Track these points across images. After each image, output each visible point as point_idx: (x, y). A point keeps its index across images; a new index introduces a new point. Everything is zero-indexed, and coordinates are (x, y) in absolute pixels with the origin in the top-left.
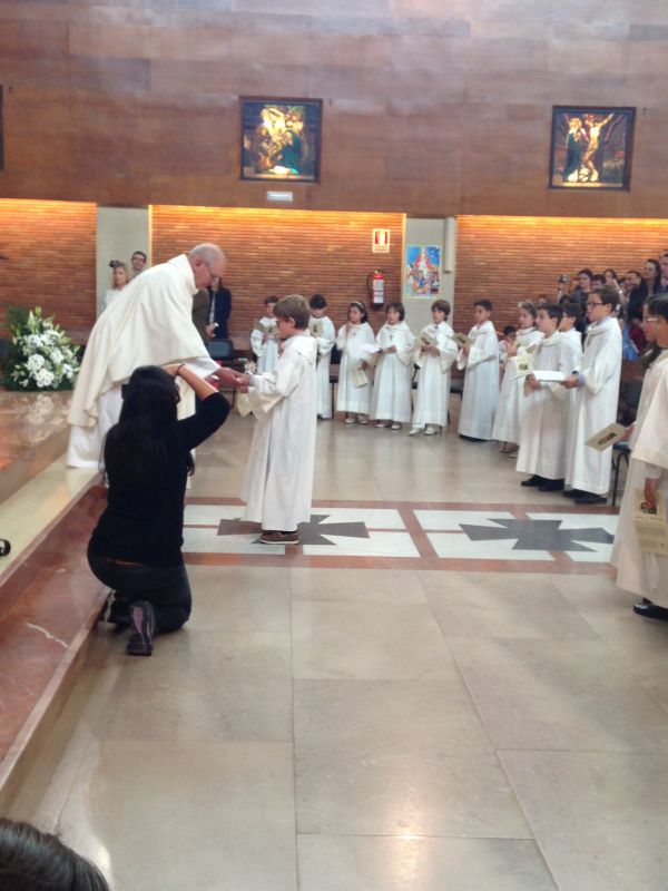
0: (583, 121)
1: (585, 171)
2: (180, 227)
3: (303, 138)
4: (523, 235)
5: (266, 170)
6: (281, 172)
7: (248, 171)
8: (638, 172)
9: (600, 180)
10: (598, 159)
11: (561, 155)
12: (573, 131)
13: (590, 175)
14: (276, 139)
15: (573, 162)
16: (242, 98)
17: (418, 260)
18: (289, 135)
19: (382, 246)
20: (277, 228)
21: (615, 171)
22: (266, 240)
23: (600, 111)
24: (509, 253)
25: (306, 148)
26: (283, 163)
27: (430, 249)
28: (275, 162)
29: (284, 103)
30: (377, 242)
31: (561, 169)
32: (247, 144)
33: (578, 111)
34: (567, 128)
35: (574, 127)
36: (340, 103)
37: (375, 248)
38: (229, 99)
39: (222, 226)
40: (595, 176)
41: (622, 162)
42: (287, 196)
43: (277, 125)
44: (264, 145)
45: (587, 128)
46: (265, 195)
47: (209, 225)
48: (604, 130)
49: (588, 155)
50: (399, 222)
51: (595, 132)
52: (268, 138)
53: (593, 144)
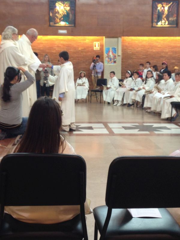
0: (162, 5)
1: (163, 21)
3: (70, 12)
4: (144, 43)
5: (58, 23)
6: (63, 24)
7: (52, 23)
9: (169, 24)
10: (168, 17)
11: (155, 16)
12: (159, 8)
13: (165, 22)
14: (61, 12)
15: (159, 18)
17: (109, 52)
18: (65, 11)
19: (97, 47)
20: (62, 42)
21: (173, 21)
22: (58, 47)
23: (168, 2)
24: (139, 49)
25: (71, 15)
26: (63, 21)
27: (113, 48)
28: (61, 20)
30: (95, 46)
31: (156, 21)
32: (51, 15)
33: (161, 2)
34: (157, 7)
35: (160, 7)
37: (95, 49)
39: (43, 42)
40: (167, 23)
41: (175, 18)
42: (65, 32)
43: (61, 8)
44: (57, 15)
45: (164, 7)
46: (58, 31)
48: (169, 8)
49: (164, 16)
50: (102, 39)
51: (166, 8)
52: (58, 12)
53: (166, 12)
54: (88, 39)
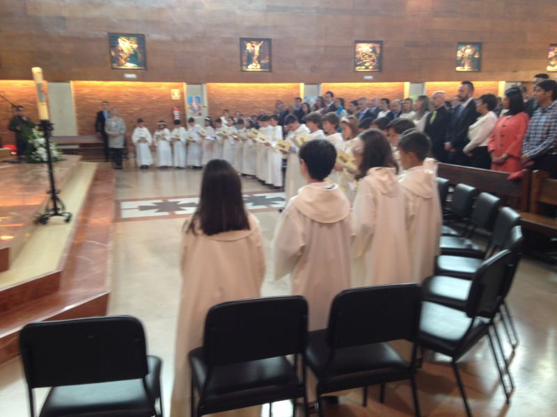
0: (252, 43)
1: (254, 64)
2: (86, 91)
3: (137, 51)
4: (233, 91)
5: (123, 65)
6: (130, 66)
7: (115, 65)
8: (274, 65)
9: (261, 68)
10: (259, 59)
11: (245, 58)
12: (248, 48)
13: (257, 66)
14: (126, 51)
15: (250, 61)
16: (109, 34)
18: (132, 50)
19: (176, 96)
20: (130, 90)
21: (265, 64)
22: (126, 95)
23: (258, 40)
24: (228, 98)
25: (139, 55)
26: (130, 62)
28: (126, 61)
29: (128, 36)
30: (174, 95)
31: (245, 63)
32: (113, 54)
33: (250, 40)
34: (246, 47)
35: (249, 47)
36: (153, 36)
37: (173, 98)
38: (103, 34)
39: (105, 90)
40: (259, 66)
41: (267, 61)
42: (133, 76)
43: (126, 45)
44: (121, 54)
45: (254, 47)
46: (124, 76)
47: (99, 89)
48: (260, 47)
49: (255, 58)
50: (182, 86)
51: (257, 48)
52: (122, 51)
53: (257, 53)
54: (163, 86)
